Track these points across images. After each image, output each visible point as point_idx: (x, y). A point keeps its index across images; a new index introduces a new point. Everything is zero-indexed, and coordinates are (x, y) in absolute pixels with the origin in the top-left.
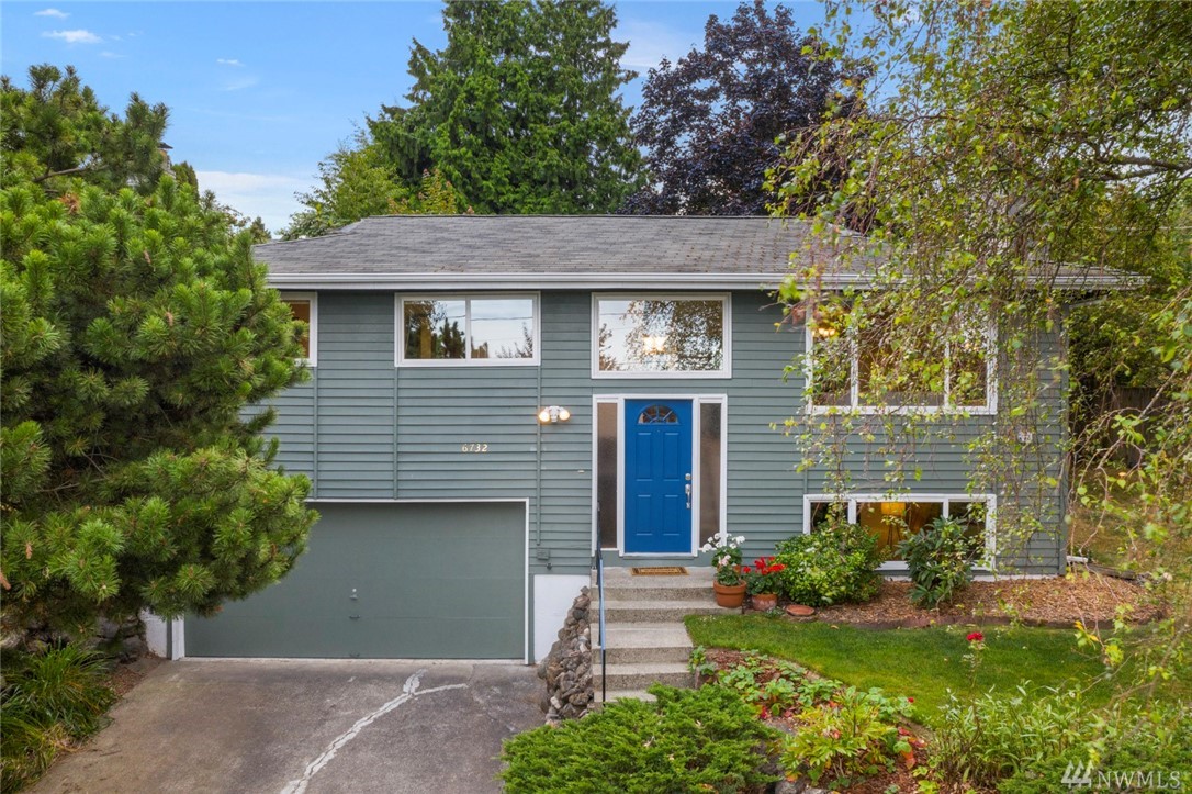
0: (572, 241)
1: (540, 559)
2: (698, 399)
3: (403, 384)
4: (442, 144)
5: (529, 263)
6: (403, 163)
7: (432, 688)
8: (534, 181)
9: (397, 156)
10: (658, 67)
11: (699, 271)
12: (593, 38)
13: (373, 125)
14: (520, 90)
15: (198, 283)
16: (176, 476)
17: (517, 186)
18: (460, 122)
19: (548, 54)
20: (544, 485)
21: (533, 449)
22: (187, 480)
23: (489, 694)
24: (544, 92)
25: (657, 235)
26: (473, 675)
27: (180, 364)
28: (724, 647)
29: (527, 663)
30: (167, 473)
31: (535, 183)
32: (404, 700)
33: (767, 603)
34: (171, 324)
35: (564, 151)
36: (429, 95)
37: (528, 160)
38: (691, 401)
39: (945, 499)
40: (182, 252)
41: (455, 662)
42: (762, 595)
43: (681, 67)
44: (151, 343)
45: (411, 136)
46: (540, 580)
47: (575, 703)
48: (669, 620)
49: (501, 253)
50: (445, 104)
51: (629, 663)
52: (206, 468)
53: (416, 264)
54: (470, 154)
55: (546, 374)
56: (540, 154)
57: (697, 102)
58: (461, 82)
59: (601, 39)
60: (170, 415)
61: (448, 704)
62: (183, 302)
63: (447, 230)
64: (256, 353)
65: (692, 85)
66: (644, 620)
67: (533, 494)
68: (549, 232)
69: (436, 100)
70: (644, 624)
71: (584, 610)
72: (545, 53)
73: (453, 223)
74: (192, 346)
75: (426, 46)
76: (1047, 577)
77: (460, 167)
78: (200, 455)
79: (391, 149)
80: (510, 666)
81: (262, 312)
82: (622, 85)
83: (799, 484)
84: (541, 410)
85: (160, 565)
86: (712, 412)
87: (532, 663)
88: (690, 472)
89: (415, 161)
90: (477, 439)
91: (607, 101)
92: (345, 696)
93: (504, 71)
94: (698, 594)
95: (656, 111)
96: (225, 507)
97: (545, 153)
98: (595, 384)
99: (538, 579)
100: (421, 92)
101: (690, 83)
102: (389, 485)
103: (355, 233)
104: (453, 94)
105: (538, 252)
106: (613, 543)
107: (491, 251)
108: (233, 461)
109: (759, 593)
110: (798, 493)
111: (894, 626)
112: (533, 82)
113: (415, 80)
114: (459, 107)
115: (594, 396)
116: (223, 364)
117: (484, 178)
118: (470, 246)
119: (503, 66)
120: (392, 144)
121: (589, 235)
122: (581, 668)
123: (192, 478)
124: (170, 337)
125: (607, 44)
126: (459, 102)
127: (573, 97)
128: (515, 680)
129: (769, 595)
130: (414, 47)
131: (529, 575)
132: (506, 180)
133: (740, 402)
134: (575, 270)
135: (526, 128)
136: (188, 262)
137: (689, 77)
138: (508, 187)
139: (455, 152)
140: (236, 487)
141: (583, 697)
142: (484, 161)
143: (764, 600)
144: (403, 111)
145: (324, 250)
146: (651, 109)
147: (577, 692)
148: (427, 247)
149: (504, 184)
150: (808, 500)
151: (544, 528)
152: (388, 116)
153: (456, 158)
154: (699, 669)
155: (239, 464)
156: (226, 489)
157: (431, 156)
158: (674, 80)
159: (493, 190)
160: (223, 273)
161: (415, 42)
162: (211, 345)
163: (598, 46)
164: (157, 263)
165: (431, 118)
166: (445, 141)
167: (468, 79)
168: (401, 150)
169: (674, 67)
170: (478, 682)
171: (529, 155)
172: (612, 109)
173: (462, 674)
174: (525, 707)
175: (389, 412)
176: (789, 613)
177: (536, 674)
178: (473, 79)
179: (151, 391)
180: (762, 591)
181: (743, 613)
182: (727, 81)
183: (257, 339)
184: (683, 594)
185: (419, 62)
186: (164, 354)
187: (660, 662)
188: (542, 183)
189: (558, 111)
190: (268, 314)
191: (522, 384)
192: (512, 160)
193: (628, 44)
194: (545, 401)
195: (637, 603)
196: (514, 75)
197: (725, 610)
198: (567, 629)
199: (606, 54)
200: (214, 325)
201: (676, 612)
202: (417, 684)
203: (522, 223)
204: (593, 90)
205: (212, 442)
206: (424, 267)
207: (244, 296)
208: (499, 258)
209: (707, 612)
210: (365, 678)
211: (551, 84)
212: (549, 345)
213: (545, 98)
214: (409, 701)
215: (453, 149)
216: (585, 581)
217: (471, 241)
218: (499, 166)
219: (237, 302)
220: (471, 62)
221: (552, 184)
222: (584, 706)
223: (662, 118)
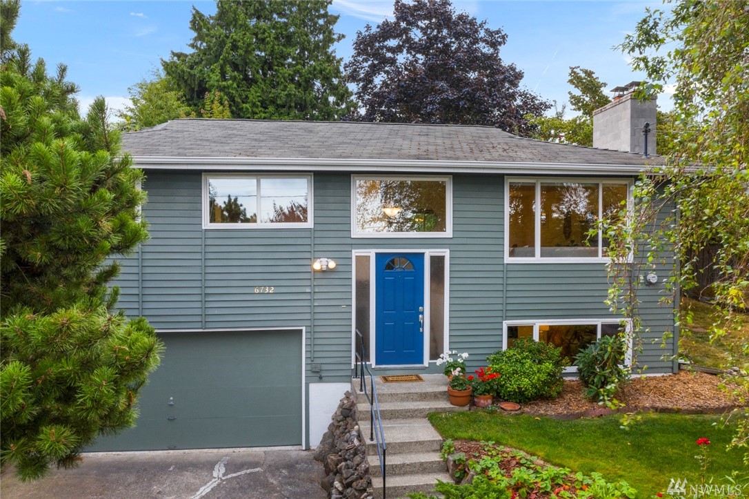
0: (330, 137)
1: (314, 372)
2: (428, 253)
3: (209, 242)
4: (215, 78)
5: (305, 151)
6: (187, 90)
7: (235, 472)
8: (277, 105)
9: (183, 85)
10: (363, 30)
11: (431, 159)
12: (318, 11)
13: (166, 66)
14: (268, 43)
15: (56, 143)
16: (36, 337)
17: (266, 108)
18: (227, 63)
19: (286, 20)
20: (317, 316)
21: (308, 290)
22: (48, 341)
23: (280, 476)
24: (284, 45)
25: (389, 135)
26: (265, 460)
27: (38, 223)
28: (465, 439)
29: (304, 448)
30: (26, 334)
31: (278, 107)
32: (215, 484)
33: (485, 401)
34: (29, 182)
35: (299, 85)
36: (205, 44)
37: (273, 91)
38: (423, 254)
39: (598, 322)
40: (41, 111)
41: (250, 449)
42: (482, 396)
43: (378, 30)
44: (8, 201)
45: (192, 72)
46: (314, 387)
47: (357, 488)
48: (416, 417)
49: (281, 145)
50: (216, 51)
51: (394, 454)
52: (68, 328)
53: (218, 151)
54: (235, 85)
55: (318, 234)
56: (282, 87)
57: (389, 55)
58: (227, 37)
59: (322, 12)
60: (27, 272)
61: (250, 486)
62: (41, 161)
63: (236, 129)
64: (114, 213)
65: (386, 43)
66: (398, 417)
67: (308, 323)
68: (311, 131)
69: (209, 48)
70: (398, 421)
71: (351, 410)
72: (284, 20)
73: (238, 124)
74: (51, 206)
75: (202, 12)
76: (665, 375)
77: (228, 94)
78: (61, 316)
79: (178, 80)
80: (291, 451)
81: (118, 176)
82: (335, 43)
83: (500, 314)
84: (314, 262)
85: (19, 426)
86: (437, 262)
87: (308, 449)
88: (423, 306)
89: (196, 89)
90: (266, 283)
91: (326, 52)
92: (168, 483)
93: (256, 30)
94: (436, 396)
95: (361, 59)
96: (87, 366)
97: (286, 87)
98: (353, 242)
99: (312, 386)
100: (199, 42)
101: (384, 42)
102: (199, 319)
103: (166, 129)
104: (222, 44)
105: (308, 144)
106: (368, 359)
107: (274, 143)
108: (95, 318)
109: (481, 394)
110: (499, 320)
111: (578, 416)
112: (276, 38)
113: (195, 34)
114: (227, 53)
115: (353, 251)
116: (83, 223)
117: (243, 102)
118: (256, 140)
119: (256, 26)
120: (179, 77)
121: (341, 134)
122: (357, 459)
123: (54, 339)
124: (29, 194)
125: (325, 15)
126: (227, 49)
127: (303, 50)
128: (297, 463)
129: (488, 396)
130: (194, 12)
131: (306, 383)
132: (259, 104)
133: (458, 255)
134: (340, 157)
135: (272, 69)
136: (45, 120)
137: (383, 37)
138: (260, 109)
139: (224, 83)
140: (98, 345)
141: (362, 483)
142: (244, 90)
143: (484, 399)
144: (186, 56)
145: (144, 140)
146: (359, 58)
147: (357, 479)
148: (223, 140)
149: (257, 107)
150: (506, 324)
151: (317, 348)
152: (175, 58)
153: (224, 87)
154: (451, 458)
155: (100, 321)
156: (89, 348)
157: (207, 86)
158: (373, 38)
159: (250, 110)
160: (80, 136)
161: (195, 9)
162: (70, 205)
163: (319, 17)
164: (14, 121)
165: (207, 60)
166: (217, 76)
167: (231, 34)
168: (186, 81)
169: (374, 30)
170: (270, 466)
171: (274, 87)
172: (330, 59)
173: (256, 459)
174: (308, 485)
175: (198, 263)
176: (502, 408)
177: (312, 457)
178: (235, 34)
179: (8, 249)
180: (483, 393)
181: (470, 410)
182: (409, 40)
183: (115, 199)
184: (424, 397)
185: (198, 22)
186: (22, 212)
187: (418, 452)
188: (283, 106)
189: (294, 59)
190: (122, 177)
191: (299, 241)
192: (263, 91)
193: (339, 16)
194: (317, 254)
195: (391, 404)
196: (264, 33)
197: (457, 408)
198: (336, 424)
199: (325, 22)
200: (74, 184)
201: (421, 411)
202: (223, 470)
203: (289, 126)
204: (317, 47)
205: (72, 300)
206: (225, 153)
207: (103, 157)
208: (281, 148)
209: (444, 410)
210: (183, 466)
211: (289, 40)
212: (320, 213)
213: (285, 50)
214: (219, 485)
215: (222, 81)
216: (346, 387)
217: (256, 137)
218: (254, 94)
219: (96, 163)
220: (234, 23)
221: (290, 107)
222: (365, 490)
223: (365, 64)
